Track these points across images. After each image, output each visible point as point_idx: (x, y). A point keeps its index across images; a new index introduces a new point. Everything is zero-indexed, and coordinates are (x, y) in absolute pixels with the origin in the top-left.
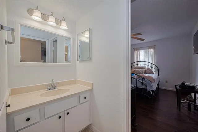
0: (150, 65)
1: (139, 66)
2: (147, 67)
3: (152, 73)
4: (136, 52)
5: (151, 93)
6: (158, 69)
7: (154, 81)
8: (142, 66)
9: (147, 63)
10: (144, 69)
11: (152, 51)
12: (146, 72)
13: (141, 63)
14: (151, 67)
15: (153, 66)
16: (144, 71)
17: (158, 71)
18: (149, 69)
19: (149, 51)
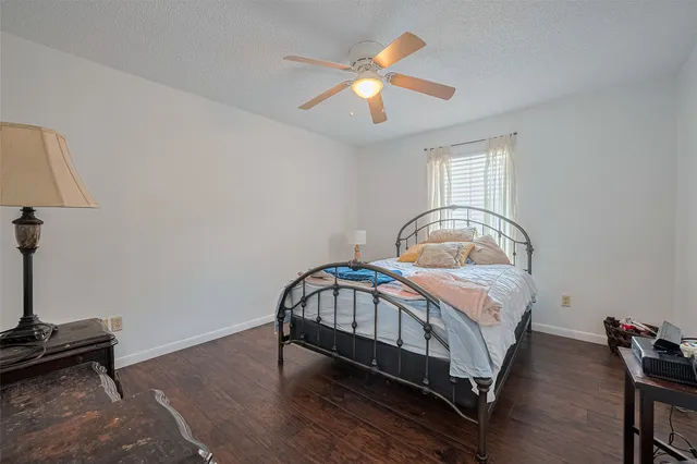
0: (494, 222)
1: (448, 226)
2: (480, 231)
3: (500, 259)
4: (436, 165)
5: (475, 390)
6: (528, 243)
7: (496, 316)
8: (461, 226)
9: (480, 217)
10: (465, 244)
11: (501, 157)
12: (476, 256)
13: (455, 214)
14: (500, 233)
15: (508, 229)
16: (467, 252)
17: (530, 251)
18: (487, 241)
19: (488, 162)
